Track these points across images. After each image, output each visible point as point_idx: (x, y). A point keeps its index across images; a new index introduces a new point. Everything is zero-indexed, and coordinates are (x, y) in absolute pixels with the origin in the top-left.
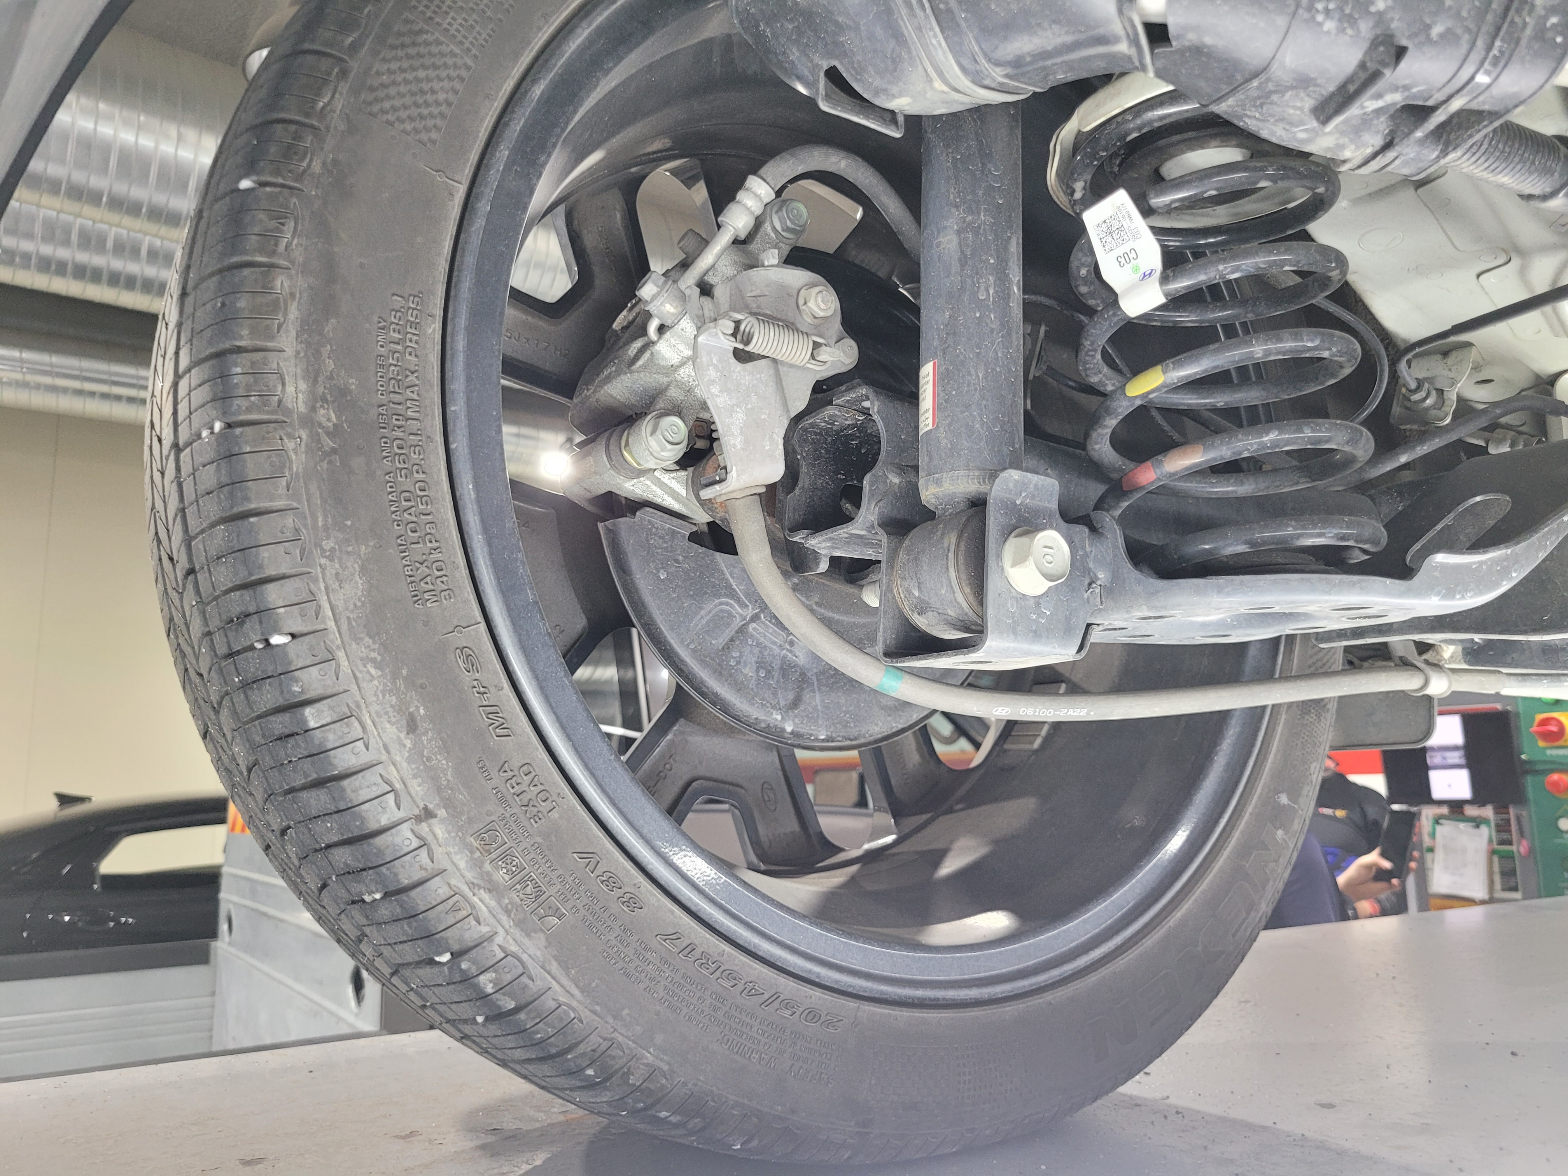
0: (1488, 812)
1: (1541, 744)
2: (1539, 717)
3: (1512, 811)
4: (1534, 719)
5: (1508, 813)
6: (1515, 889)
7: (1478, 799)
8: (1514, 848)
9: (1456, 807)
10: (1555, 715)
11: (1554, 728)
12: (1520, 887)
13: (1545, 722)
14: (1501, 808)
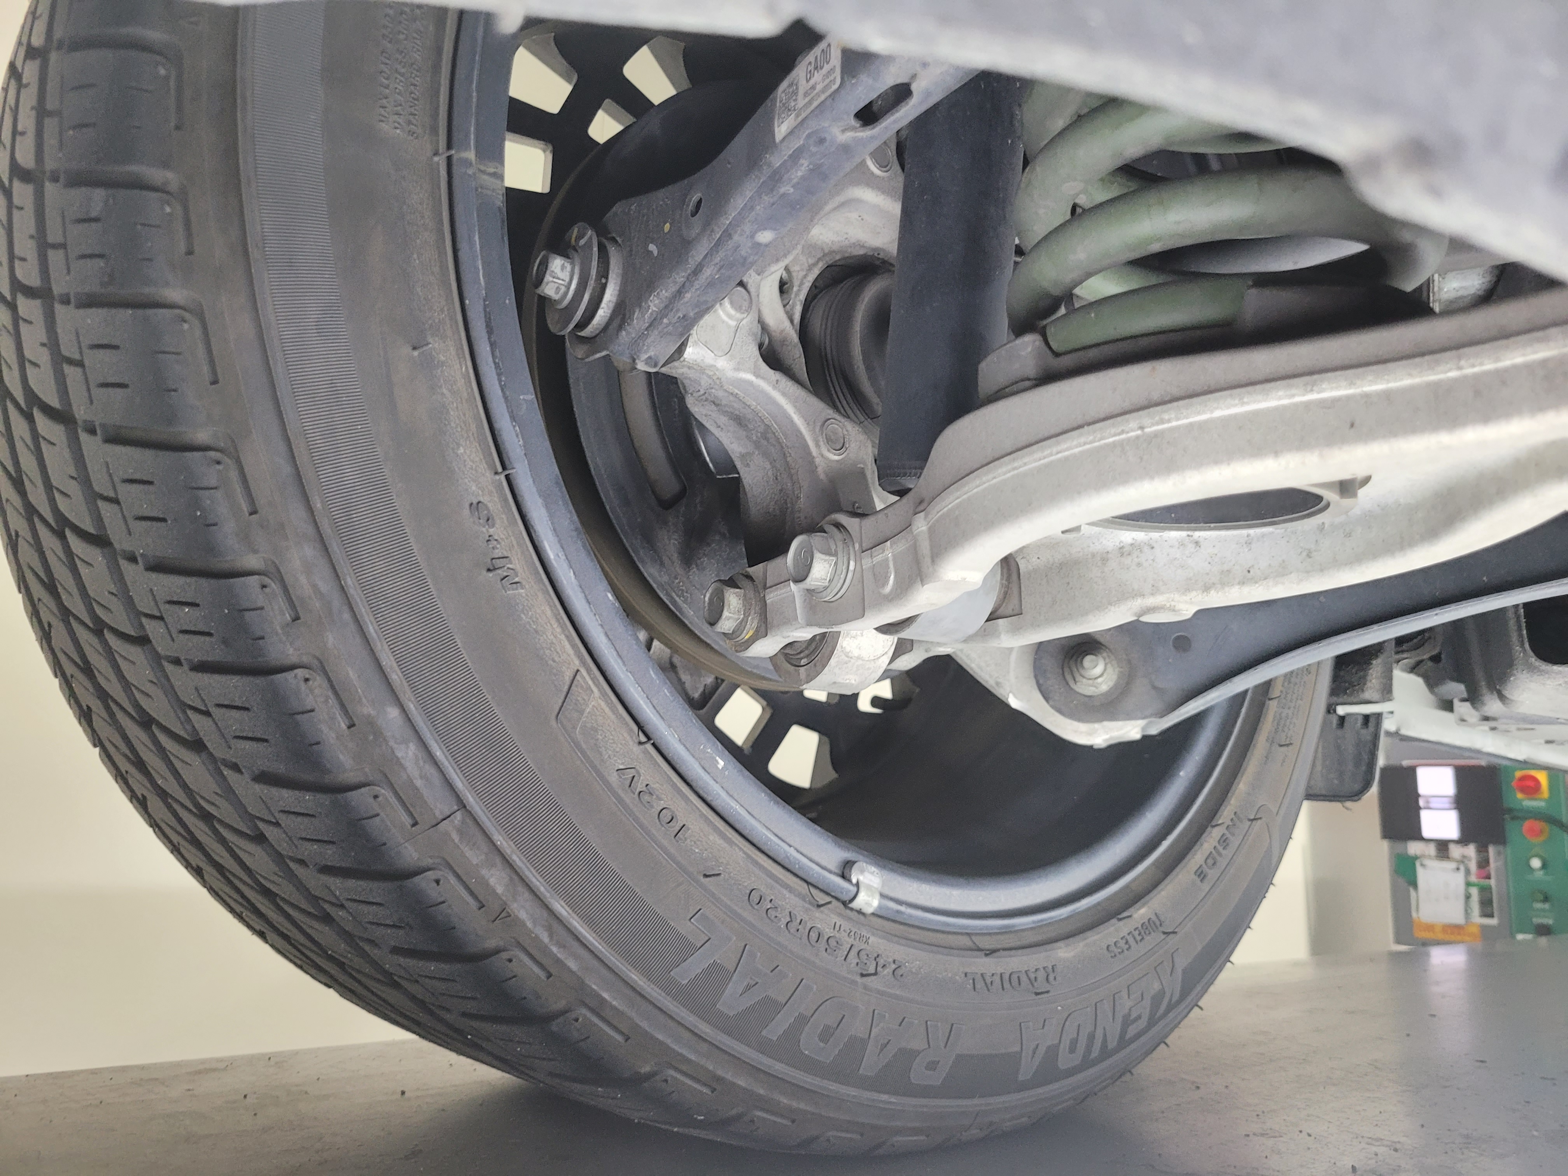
0: (1471, 851)
1: (1520, 796)
2: (1518, 774)
3: (1492, 850)
4: (1514, 776)
5: (1487, 852)
6: (1491, 916)
7: (1463, 841)
8: (1493, 882)
9: (1442, 846)
10: (1533, 773)
11: (1531, 783)
12: (1495, 915)
13: (1524, 778)
14: (1482, 849)
